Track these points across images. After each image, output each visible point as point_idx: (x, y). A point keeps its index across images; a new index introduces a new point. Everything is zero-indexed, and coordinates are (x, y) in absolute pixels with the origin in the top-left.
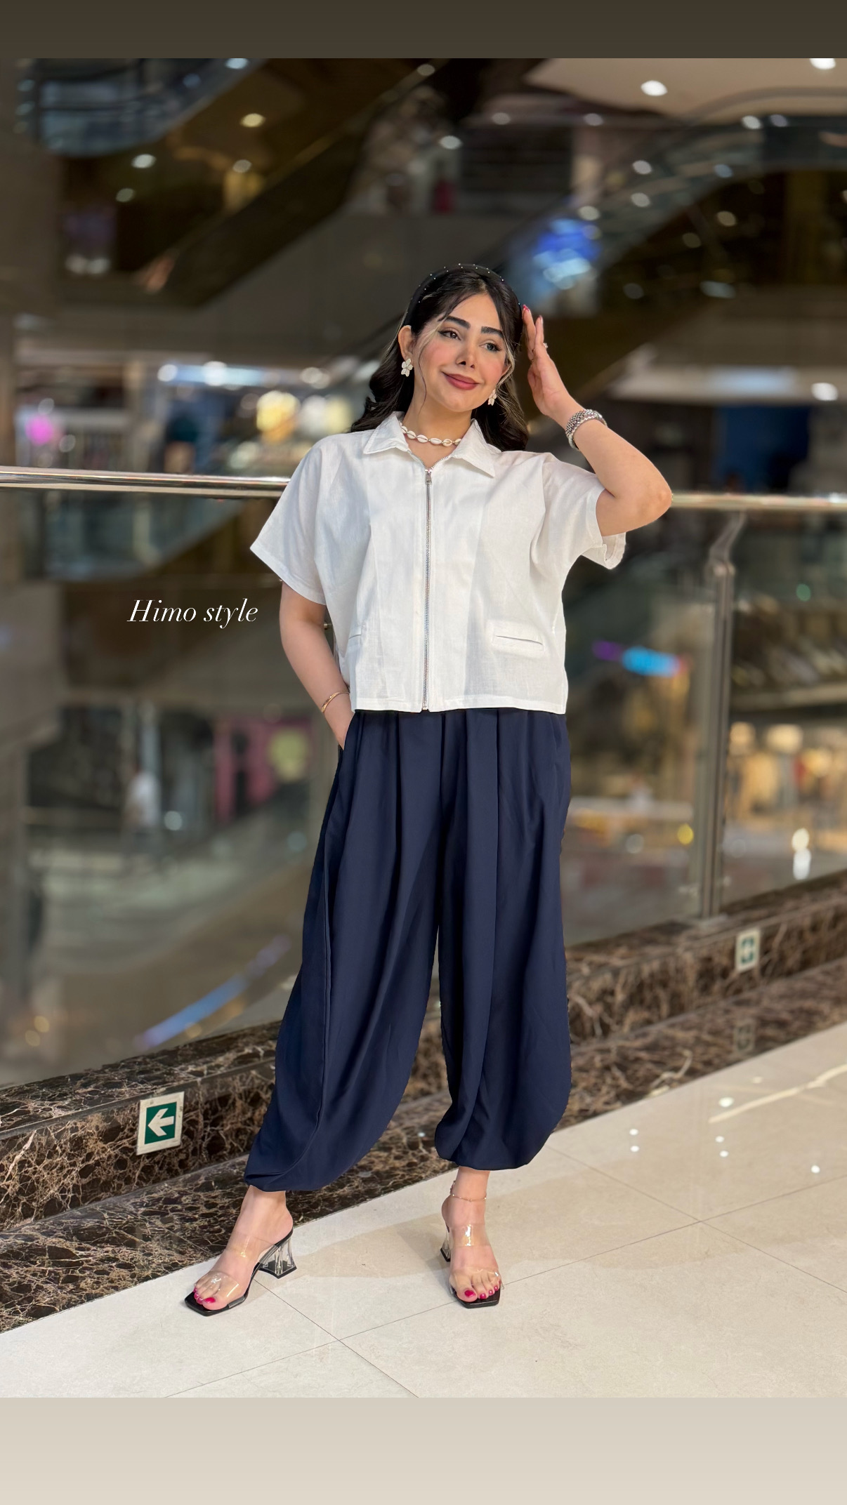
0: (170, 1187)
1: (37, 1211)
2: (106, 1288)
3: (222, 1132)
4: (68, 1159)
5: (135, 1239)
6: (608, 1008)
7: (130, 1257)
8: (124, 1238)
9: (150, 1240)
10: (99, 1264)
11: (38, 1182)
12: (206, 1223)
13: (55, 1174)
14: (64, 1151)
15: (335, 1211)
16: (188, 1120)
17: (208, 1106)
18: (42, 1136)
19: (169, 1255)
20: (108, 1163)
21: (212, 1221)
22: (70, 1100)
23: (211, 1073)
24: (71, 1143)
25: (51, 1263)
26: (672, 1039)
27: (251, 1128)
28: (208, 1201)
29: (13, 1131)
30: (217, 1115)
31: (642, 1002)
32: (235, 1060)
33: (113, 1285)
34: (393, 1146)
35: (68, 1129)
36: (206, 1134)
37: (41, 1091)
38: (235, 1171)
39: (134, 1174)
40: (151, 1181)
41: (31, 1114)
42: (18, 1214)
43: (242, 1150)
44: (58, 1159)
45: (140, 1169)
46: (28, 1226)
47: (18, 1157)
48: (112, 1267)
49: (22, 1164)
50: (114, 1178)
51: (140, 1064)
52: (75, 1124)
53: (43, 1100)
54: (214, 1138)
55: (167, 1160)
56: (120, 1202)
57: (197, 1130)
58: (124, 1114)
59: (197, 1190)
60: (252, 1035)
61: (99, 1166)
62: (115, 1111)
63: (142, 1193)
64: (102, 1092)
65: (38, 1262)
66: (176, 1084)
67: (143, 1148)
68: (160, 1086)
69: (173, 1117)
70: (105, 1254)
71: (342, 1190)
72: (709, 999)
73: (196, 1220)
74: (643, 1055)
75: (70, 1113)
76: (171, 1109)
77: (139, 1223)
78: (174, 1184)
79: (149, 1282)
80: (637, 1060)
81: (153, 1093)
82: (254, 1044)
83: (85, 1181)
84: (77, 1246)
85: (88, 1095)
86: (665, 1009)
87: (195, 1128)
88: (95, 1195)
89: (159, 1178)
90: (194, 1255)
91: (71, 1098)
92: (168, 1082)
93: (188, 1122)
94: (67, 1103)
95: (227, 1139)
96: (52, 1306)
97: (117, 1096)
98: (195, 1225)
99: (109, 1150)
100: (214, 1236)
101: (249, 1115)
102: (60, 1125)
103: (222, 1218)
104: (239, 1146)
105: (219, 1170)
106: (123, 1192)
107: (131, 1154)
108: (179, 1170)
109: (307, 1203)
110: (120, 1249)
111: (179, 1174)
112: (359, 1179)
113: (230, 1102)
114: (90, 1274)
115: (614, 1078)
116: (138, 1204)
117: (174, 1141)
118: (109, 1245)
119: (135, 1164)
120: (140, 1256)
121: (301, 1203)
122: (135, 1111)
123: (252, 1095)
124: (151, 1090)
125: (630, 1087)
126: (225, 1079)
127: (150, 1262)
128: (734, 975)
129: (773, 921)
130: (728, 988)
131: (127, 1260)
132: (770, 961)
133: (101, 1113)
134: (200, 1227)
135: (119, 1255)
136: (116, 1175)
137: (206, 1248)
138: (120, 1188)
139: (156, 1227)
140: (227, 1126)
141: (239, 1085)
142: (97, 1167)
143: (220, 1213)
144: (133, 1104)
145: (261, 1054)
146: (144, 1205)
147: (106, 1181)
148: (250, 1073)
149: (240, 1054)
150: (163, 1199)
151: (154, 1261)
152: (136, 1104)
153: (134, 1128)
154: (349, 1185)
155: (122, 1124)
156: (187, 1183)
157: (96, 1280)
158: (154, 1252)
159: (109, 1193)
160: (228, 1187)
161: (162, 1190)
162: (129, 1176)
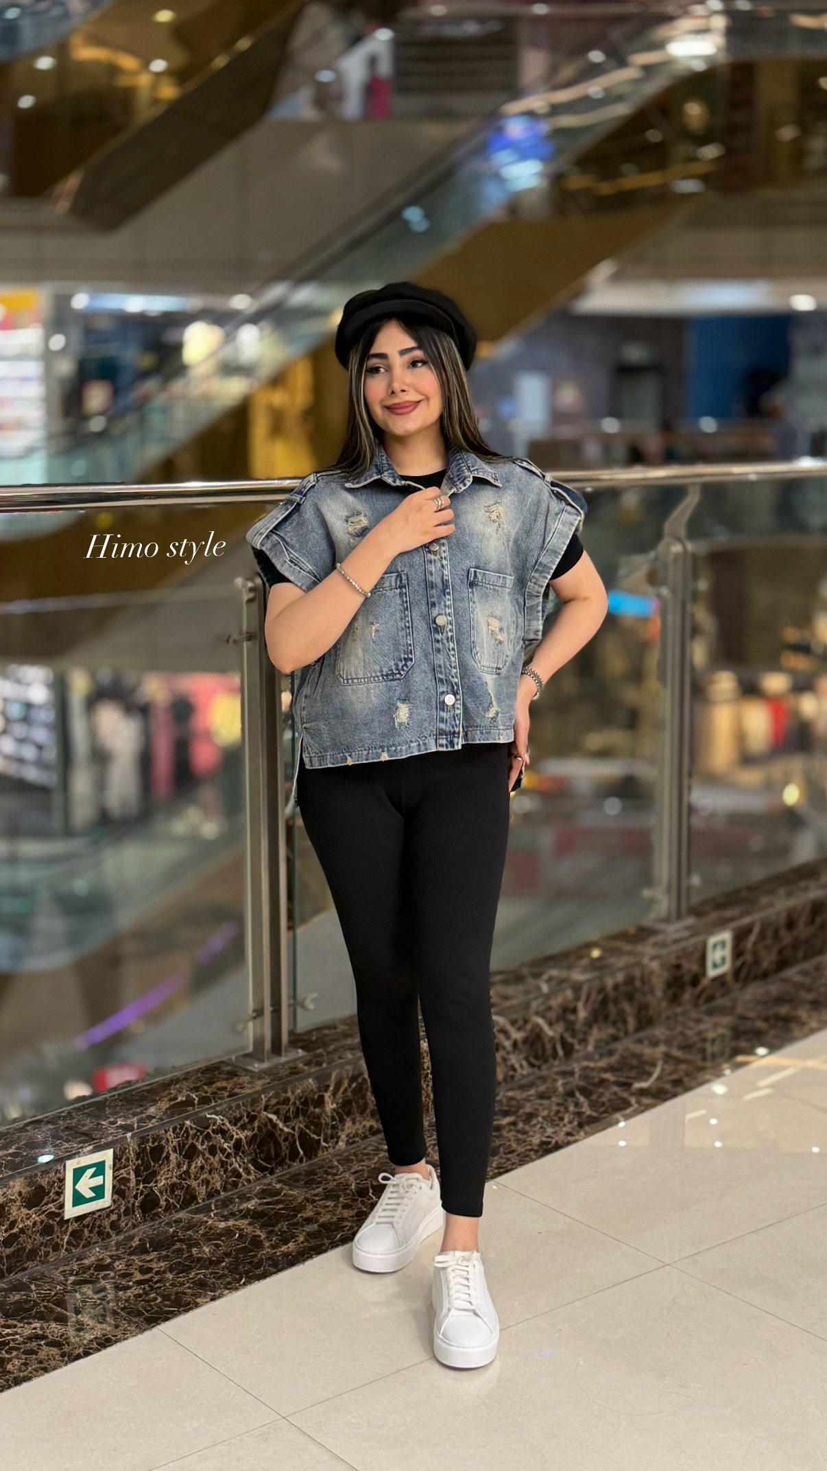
0: (102, 1251)
2: (34, 1370)
3: (156, 1188)
5: (65, 1312)
6: (570, 1028)
7: (60, 1334)
8: (52, 1311)
9: (81, 1313)
10: (27, 1343)
15: (280, 1270)
16: (118, 1178)
17: (140, 1162)
19: (101, 1329)
20: (34, 1230)
21: (147, 1289)
23: (143, 1127)
26: (639, 1056)
27: (188, 1182)
28: (143, 1266)
30: (150, 1171)
31: (606, 1018)
32: (167, 1109)
33: (42, 1366)
34: (340, 1193)
36: (139, 1191)
38: (171, 1230)
39: (62, 1240)
40: (81, 1246)
43: (178, 1206)
45: (68, 1234)
48: (40, 1345)
50: (41, 1245)
51: (65, 1118)
54: (147, 1196)
55: (98, 1223)
56: (49, 1271)
57: (129, 1188)
58: (48, 1178)
59: (130, 1254)
60: (185, 1079)
61: (23, 1234)
62: (39, 1174)
63: (72, 1260)
64: (25, 1154)
66: (103, 1141)
67: (71, 1212)
68: (86, 1144)
69: (102, 1177)
70: (33, 1331)
71: (287, 1247)
72: (679, 1010)
73: (129, 1288)
74: (607, 1076)
76: (100, 1168)
77: (69, 1294)
78: (106, 1248)
79: (81, 1361)
80: (603, 1082)
81: (79, 1152)
82: (187, 1091)
83: (8, 1250)
84: (3, 1323)
85: (9, 1158)
86: (631, 1023)
87: (126, 1186)
88: (21, 1265)
89: (89, 1242)
90: (129, 1328)
92: (96, 1139)
93: (119, 1181)
95: (162, 1195)
98: (129, 1294)
99: (34, 1216)
100: (151, 1305)
101: (185, 1168)
103: (158, 1285)
104: (174, 1201)
105: (155, 1229)
106: (51, 1260)
107: (58, 1219)
108: (111, 1232)
109: (249, 1263)
110: (49, 1325)
111: (111, 1237)
112: (304, 1233)
113: (164, 1155)
114: (17, 1355)
115: (577, 1105)
116: (67, 1272)
117: (104, 1202)
118: (36, 1321)
119: (63, 1229)
120: (71, 1332)
121: (243, 1263)
122: (60, 1173)
123: (187, 1146)
124: (78, 1149)
125: (594, 1114)
126: (157, 1131)
127: (82, 1338)
128: (705, 982)
129: (746, 920)
130: (699, 996)
131: (57, 1337)
132: (743, 964)
133: (23, 1178)
134: (135, 1296)
135: (48, 1331)
136: (43, 1243)
137: (141, 1319)
138: (48, 1256)
139: (88, 1298)
140: (162, 1182)
141: (173, 1137)
142: (21, 1235)
143: (156, 1279)
144: (58, 1166)
145: (196, 1102)
146: (74, 1273)
147: (32, 1248)
148: (184, 1124)
149: (173, 1103)
150: (94, 1266)
151: (86, 1337)
152: (61, 1165)
153: (60, 1191)
154: (293, 1240)
155: (46, 1187)
156: (120, 1245)
157: (24, 1361)
158: (85, 1327)
159: (35, 1262)
160: (164, 1248)
161: (93, 1255)
162: (57, 1243)
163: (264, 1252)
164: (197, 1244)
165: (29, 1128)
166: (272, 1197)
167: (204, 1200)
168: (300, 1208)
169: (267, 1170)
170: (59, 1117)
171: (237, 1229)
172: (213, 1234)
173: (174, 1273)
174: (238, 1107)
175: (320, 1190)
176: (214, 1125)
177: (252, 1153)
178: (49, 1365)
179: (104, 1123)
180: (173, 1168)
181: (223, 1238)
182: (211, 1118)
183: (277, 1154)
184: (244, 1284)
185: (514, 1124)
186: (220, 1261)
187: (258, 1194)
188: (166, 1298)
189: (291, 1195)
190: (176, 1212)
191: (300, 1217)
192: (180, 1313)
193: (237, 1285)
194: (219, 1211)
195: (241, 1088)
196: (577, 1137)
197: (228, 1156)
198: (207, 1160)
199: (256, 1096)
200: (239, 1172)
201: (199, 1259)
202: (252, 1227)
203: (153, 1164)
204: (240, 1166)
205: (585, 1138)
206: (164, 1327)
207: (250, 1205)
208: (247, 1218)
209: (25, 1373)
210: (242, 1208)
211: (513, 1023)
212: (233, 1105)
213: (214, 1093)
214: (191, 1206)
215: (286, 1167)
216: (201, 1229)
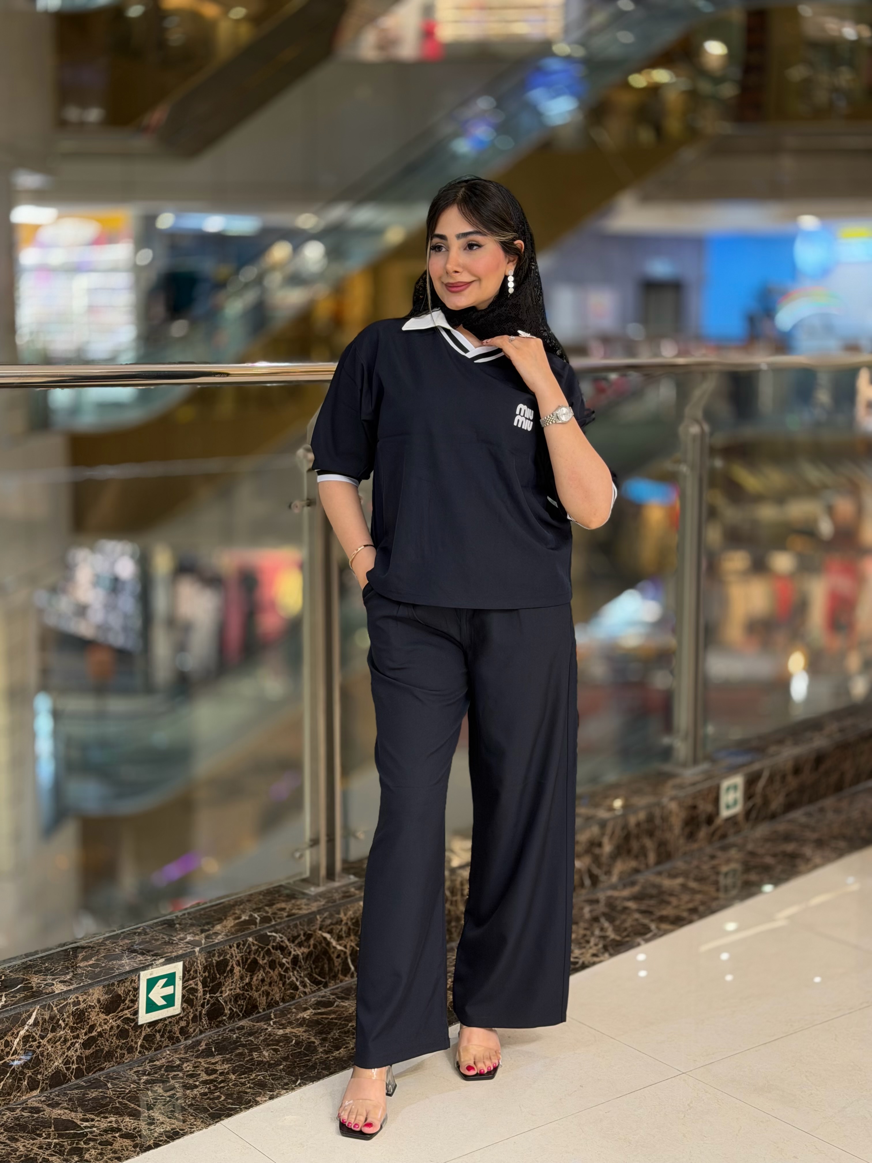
0: (172, 1054)
1: (43, 1083)
2: (109, 1159)
3: (221, 998)
4: (71, 1032)
5: (138, 1108)
6: (596, 859)
7: (132, 1127)
8: (126, 1106)
9: (152, 1109)
10: (103, 1135)
11: (42, 1056)
12: (207, 1090)
13: (59, 1047)
14: (67, 1025)
15: (332, 1074)
16: (187, 988)
17: (207, 974)
18: (45, 1011)
19: (170, 1124)
20: (111, 1034)
21: (212, 1088)
22: (71, 974)
23: (210, 942)
24: (74, 1016)
25: (57, 1135)
26: (658, 887)
27: (250, 993)
28: (209, 1067)
29: (17, 1008)
30: (216, 982)
31: (629, 852)
32: (232, 927)
33: (116, 1155)
35: (70, 1003)
36: (206, 1001)
37: (43, 966)
38: (235, 1036)
39: (136, 1043)
40: (153, 1049)
41: (34, 989)
42: (24, 1087)
43: (241, 1014)
44: (62, 1033)
45: (142, 1038)
46: (34, 1098)
47: (22, 1033)
48: (115, 1137)
49: (26, 1039)
50: (117, 1048)
52: (77, 998)
53: (44, 975)
54: (213, 1004)
55: (168, 1029)
56: (123, 1071)
57: (197, 998)
58: (125, 986)
59: (197, 1057)
60: (249, 901)
61: (101, 1037)
62: (116, 983)
63: (145, 1061)
64: (103, 965)
65: (44, 1135)
66: (174, 954)
67: (144, 1018)
68: (159, 957)
69: (172, 987)
70: (109, 1124)
71: (338, 1052)
72: (695, 846)
73: (196, 1087)
74: (631, 905)
75: (72, 987)
76: (170, 979)
77: (141, 1092)
78: (176, 1051)
79: (151, 1152)
80: (625, 909)
81: (152, 964)
82: (250, 911)
83: (88, 1052)
84: (82, 1117)
85: (90, 968)
86: (652, 857)
87: (195, 996)
88: (99, 1066)
89: (161, 1046)
90: (195, 1123)
91: (73, 971)
92: (167, 953)
93: (187, 991)
94: (69, 977)
95: (227, 1004)
97: (117, 969)
98: (196, 1093)
99: (111, 1021)
100: (215, 1103)
101: (247, 980)
102: (62, 999)
103: (222, 1085)
104: (237, 1010)
105: (220, 1035)
106: (126, 1061)
107: (132, 1024)
108: (180, 1037)
109: (304, 1066)
110: (123, 1119)
111: (180, 1041)
113: (228, 968)
114: (94, 1145)
115: (602, 929)
116: (141, 1072)
117: (174, 1010)
118: (112, 1115)
119: (137, 1033)
120: (143, 1126)
121: (298, 1067)
122: (135, 983)
123: (249, 961)
124: (151, 961)
125: (618, 938)
126: (222, 947)
127: (152, 1131)
128: (718, 821)
129: (756, 767)
130: (713, 834)
131: (130, 1130)
132: (754, 806)
133: (102, 986)
134: (201, 1094)
135: (122, 1125)
136: (119, 1045)
137: (206, 1115)
138: (123, 1058)
139: (158, 1096)
140: (226, 993)
141: (236, 952)
143: (220, 1080)
144: (133, 976)
145: (258, 921)
146: (147, 1073)
147: (109, 1051)
148: (247, 940)
149: (237, 921)
150: (165, 1067)
151: (156, 1130)
152: (136, 975)
153: (135, 999)
154: (344, 1047)
155: (122, 995)
156: (188, 1049)
157: (100, 1151)
158: (156, 1121)
159: (112, 1063)
160: (227, 1052)
161: (164, 1058)
162: (131, 1046)
163: (318, 1057)
164: (257, 1049)
165: (107, 942)
166: (326, 1008)
167: (264, 1010)
169: (321, 984)
170: (135, 933)
171: (293, 1036)
172: (272, 1040)
173: (236, 1075)
174: (296, 926)
176: (274, 942)
177: (307, 968)
178: (122, 1155)
179: (175, 938)
180: (236, 980)
181: (281, 1044)
182: (271, 936)
183: (330, 970)
184: (300, 1085)
186: (277, 1064)
187: (313, 1005)
188: (229, 1096)
189: (343, 1007)
190: (239, 1020)
192: (241, 1110)
193: (293, 1086)
194: (277, 1020)
195: (299, 909)
196: (601, 959)
197: (287, 970)
198: (267, 973)
199: (311, 916)
200: (296, 985)
201: (260, 1063)
202: (307, 1034)
203: (218, 976)
204: (297, 980)
205: (608, 959)
206: (227, 1122)
207: (306, 1015)
208: (303, 1026)
210: (298, 1017)
212: (291, 924)
213: (274, 913)
214: (253, 1015)
215: (338, 981)
216: (261, 1036)
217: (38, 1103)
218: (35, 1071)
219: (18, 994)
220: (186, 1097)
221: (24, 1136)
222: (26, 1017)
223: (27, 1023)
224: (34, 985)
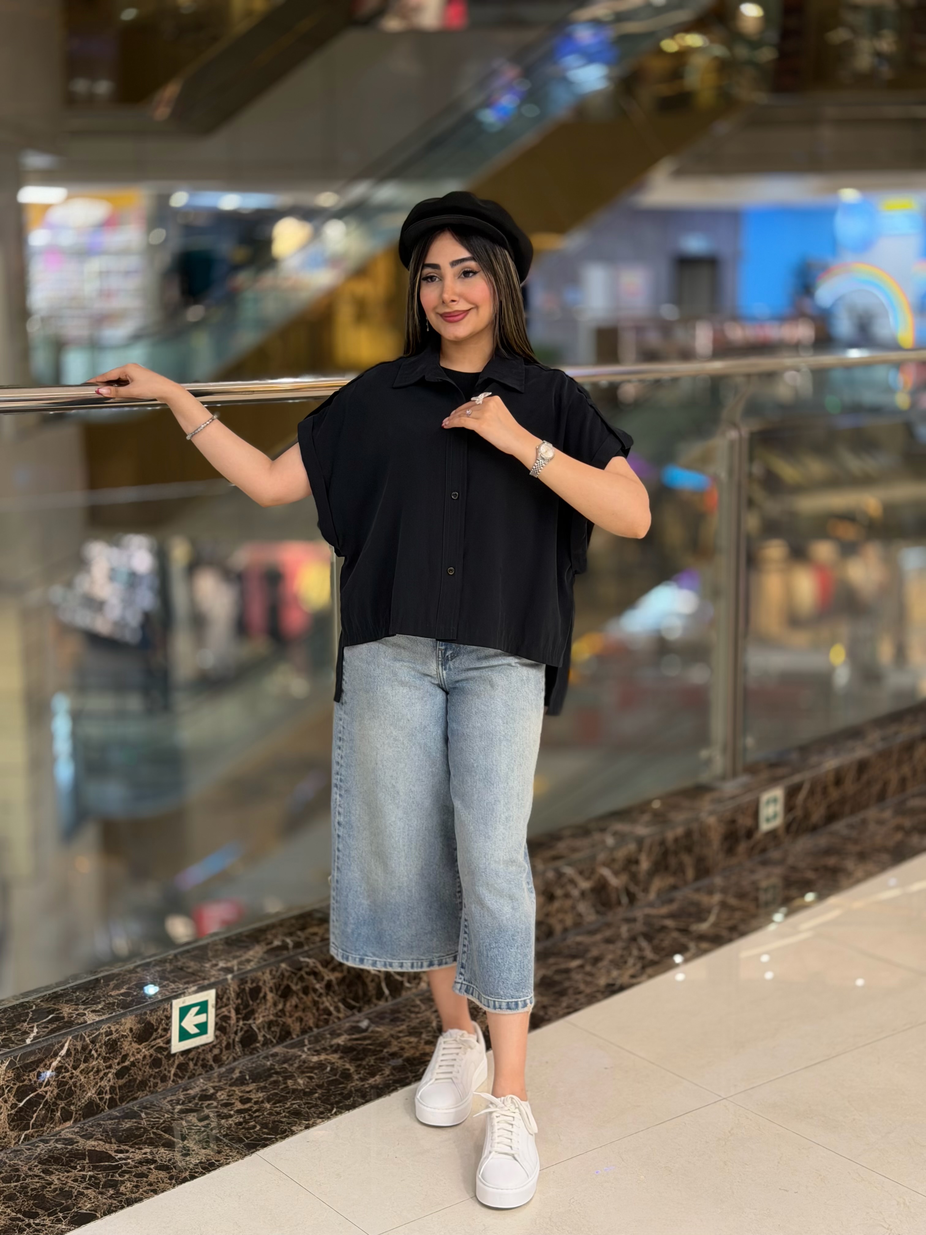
0: (205, 1082)
1: (76, 1114)
2: (145, 1191)
3: (254, 1025)
4: (104, 1062)
5: (172, 1138)
6: (634, 877)
7: (168, 1159)
8: (161, 1137)
9: (187, 1139)
10: (138, 1167)
11: (75, 1086)
13: (92, 1078)
14: (99, 1055)
15: (367, 1101)
16: (220, 1016)
17: (239, 1001)
18: (77, 1041)
19: (205, 1154)
20: (144, 1063)
21: (247, 1117)
22: (103, 1003)
23: (243, 969)
24: (106, 1046)
25: (91, 1167)
26: (697, 904)
27: (284, 1020)
28: (243, 1096)
29: (48, 1039)
30: (249, 1009)
32: (264, 953)
33: (152, 1188)
34: (423, 1030)
35: (102, 1033)
36: (239, 1028)
37: (74, 995)
38: (269, 1063)
39: (169, 1072)
40: (186, 1077)
41: (66, 1020)
42: (57, 1118)
43: (275, 1041)
44: (94, 1063)
45: (175, 1066)
46: (67, 1130)
47: (55, 1064)
48: (150, 1169)
49: (58, 1070)
50: (150, 1077)
51: (171, 962)
52: (109, 1027)
53: (76, 1005)
54: (246, 1032)
55: (202, 1057)
56: (157, 1101)
57: (230, 1025)
58: (157, 1015)
59: (231, 1085)
60: (281, 925)
62: (148, 1012)
63: (178, 1090)
64: (135, 993)
65: (78, 1167)
66: (207, 982)
67: (177, 1046)
68: (191, 985)
69: (204, 1015)
70: (144, 1156)
71: (374, 1079)
72: (734, 861)
73: (230, 1116)
74: (669, 923)
75: (104, 1017)
76: (203, 1007)
77: (176, 1122)
78: (209, 1079)
79: (186, 1185)
80: (663, 928)
81: (185, 992)
82: (282, 936)
83: (121, 1082)
84: (117, 1148)
85: (121, 997)
86: (690, 873)
87: (227, 1023)
88: (132, 1095)
89: (194, 1074)
91: (104, 1001)
92: (200, 980)
93: (220, 1019)
94: (100, 1006)
95: (260, 1031)
96: (93, 1212)
98: (231, 1122)
99: (144, 1050)
100: (250, 1133)
101: (280, 1006)
102: (94, 1029)
103: (257, 1114)
104: (271, 1037)
105: (253, 1062)
106: (159, 1090)
107: (165, 1053)
108: (214, 1065)
109: (339, 1094)
110: (158, 1150)
111: (214, 1069)
112: (390, 1067)
113: (261, 995)
114: (130, 1178)
115: (640, 949)
116: (174, 1101)
117: (208, 1038)
118: (147, 1146)
119: (170, 1062)
120: (178, 1156)
121: (334, 1095)
122: (167, 1011)
123: (282, 987)
124: (183, 989)
125: (656, 958)
126: (255, 973)
127: (188, 1163)
128: (758, 836)
129: (796, 779)
130: (753, 848)
131: (165, 1162)
132: (794, 819)
133: (134, 1016)
134: (236, 1124)
135: (157, 1156)
136: (152, 1074)
137: (242, 1146)
138: (156, 1086)
139: (193, 1125)
140: (259, 1019)
141: (269, 979)
142: (133, 1068)
143: (255, 1109)
144: (166, 1005)
145: (290, 946)
146: (181, 1102)
147: (142, 1080)
148: (280, 967)
149: (270, 947)
150: (199, 1096)
151: (192, 1161)
152: (168, 1004)
153: (168, 1027)
154: (380, 1073)
155: (154, 1024)
156: (222, 1077)
157: (135, 1183)
158: (191, 1152)
159: (145, 1092)
160: (262, 1080)
161: (197, 1086)
162: (165, 1075)
163: (353, 1084)
164: (291, 1077)
165: (139, 970)
166: (360, 1033)
167: (298, 1036)
168: (386, 1044)
169: (355, 1008)
170: (166, 960)
171: (328, 1063)
172: (306, 1068)
173: (271, 1103)
175: (404, 1027)
176: (307, 968)
177: (341, 993)
178: (158, 1187)
179: (206, 965)
180: (269, 1006)
181: (316, 1071)
182: (305, 962)
184: (336, 1114)
185: (581, 967)
186: (312, 1092)
187: (348, 1030)
188: (264, 1125)
189: (378, 1032)
190: (273, 1046)
191: (387, 1052)
192: (277, 1140)
193: (329, 1115)
194: (312, 1046)
196: (638, 980)
197: (320, 995)
198: (300, 999)
200: (330, 1010)
201: (294, 1091)
202: (342, 1060)
203: (251, 1002)
204: (331, 1005)
205: (646, 981)
206: (263, 1153)
207: (340, 1041)
208: (337, 1053)
209: (137, 1195)
210: (332, 1043)
211: (581, 873)
212: (324, 949)
213: (307, 939)
214: (286, 1041)
215: (372, 1006)
216: (295, 1063)
217: (72, 1134)
218: (68, 1102)
219: (50, 1025)
220: (220, 1127)
221: (58, 1169)
222: (58, 1048)
223: (60, 1054)
224: (66, 1015)
